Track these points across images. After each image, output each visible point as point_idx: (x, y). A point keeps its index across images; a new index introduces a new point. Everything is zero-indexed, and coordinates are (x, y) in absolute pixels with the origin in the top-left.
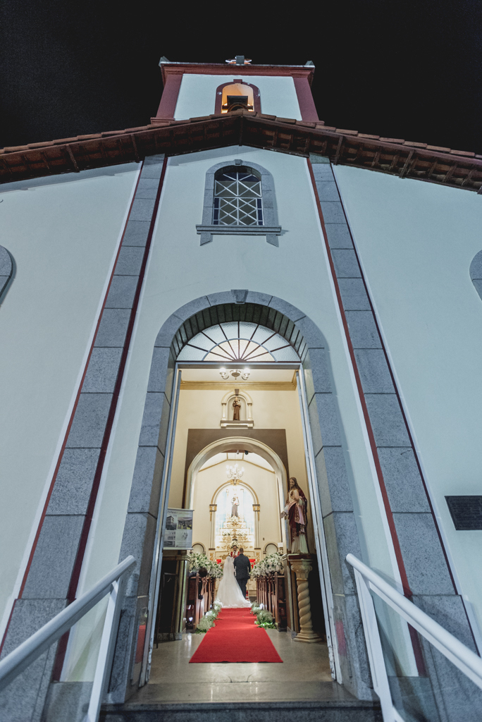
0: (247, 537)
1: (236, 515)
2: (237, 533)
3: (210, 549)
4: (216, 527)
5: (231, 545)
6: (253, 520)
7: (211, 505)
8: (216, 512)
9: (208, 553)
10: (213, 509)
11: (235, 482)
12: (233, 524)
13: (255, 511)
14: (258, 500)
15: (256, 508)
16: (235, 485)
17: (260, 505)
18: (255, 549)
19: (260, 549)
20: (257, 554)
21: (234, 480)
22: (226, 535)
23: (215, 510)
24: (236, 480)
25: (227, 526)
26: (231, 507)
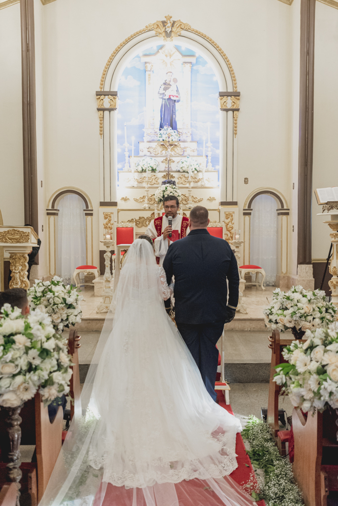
0: (200, 175)
1: (173, 125)
2: (174, 167)
3: (103, 204)
4: (117, 150)
5: (158, 193)
6: (220, 134)
7: (99, 94)
8: (116, 114)
9: (100, 212)
10: (107, 105)
11: (168, 27)
12: (162, 145)
13: (227, 110)
14: (235, 80)
15: (229, 102)
16: (169, 39)
17: (239, 96)
18: (223, 204)
19: (235, 203)
20: (228, 216)
21: (164, 23)
22: (145, 171)
23: (112, 107)
24: (172, 23)
25: (149, 150)
26: (158, 103)
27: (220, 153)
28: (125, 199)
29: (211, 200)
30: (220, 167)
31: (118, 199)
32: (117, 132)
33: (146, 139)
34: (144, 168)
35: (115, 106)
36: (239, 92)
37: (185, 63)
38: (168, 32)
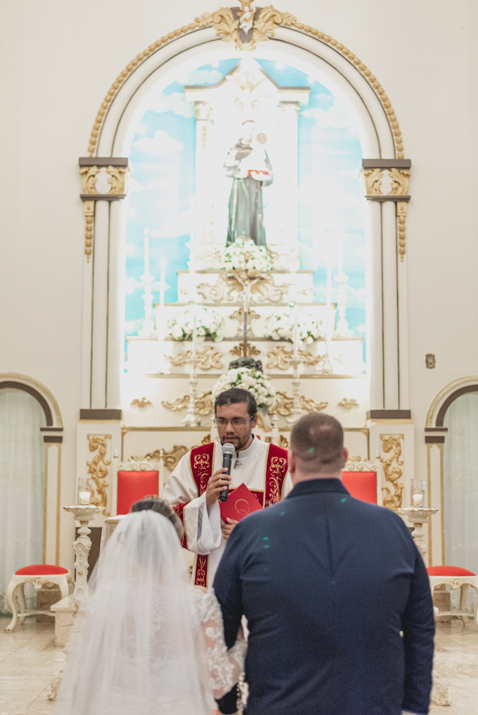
0: (320, 349)
2: (258, 328)
3: (86, 415)
4: (124, 286)
7: (85, 164)
8: (123, 208)
9: (78, 433)
10: (104, 188)
11: (246, 20)
12: (231, 278)
13: (381, 200)
14: (398, 134)
15: (386, 182)
16: (247, 45)
17: (408, 168)
18: (375, 415)
19: (406, 415)
20: (389, 444)
21: (236, 12)
22: (190, 338)
23: (116, 192)
24: (254, 11)
25: (200, 290)
27: (366, 297)
28: (141, 404)
29: (346, 405)
30: (368, 328)
31: (124, 405)
32: (124, 249)
33: (194, 265)
34: (188, 332)
35: (122, 189)
36: (409, 161)
37: (285, 103)
38: (246, 30)
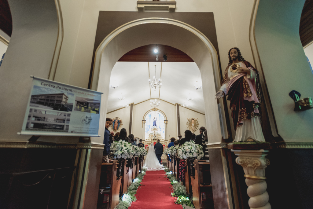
0: (161, 135)
1: (156, 125)
2: (156, 133)
4: (145, 130)
5: (153, 138)
6: (164, 127)
7: (142, 120)
8: (145, 124)
10: (144, 122)
12: (154, 129)
13: (165, 123)
14: (167, 118)
15: (166, 122)
16: (155, 111)
18: (165, 140)
19: (167, 140)
20: (166, 143)
21: (154, 109)
22: (150, 134)
24: (156, 108)
25: (151, 130)
26: (153, 121)
27: (164, 130)
28: (147, 139)
29: (163, 139)
30: (164, 133)
31: (145, 139)
32: (146, 127)
33: (151, 128)
36: (167, 120)
